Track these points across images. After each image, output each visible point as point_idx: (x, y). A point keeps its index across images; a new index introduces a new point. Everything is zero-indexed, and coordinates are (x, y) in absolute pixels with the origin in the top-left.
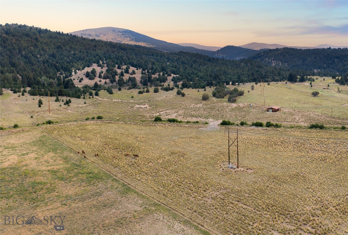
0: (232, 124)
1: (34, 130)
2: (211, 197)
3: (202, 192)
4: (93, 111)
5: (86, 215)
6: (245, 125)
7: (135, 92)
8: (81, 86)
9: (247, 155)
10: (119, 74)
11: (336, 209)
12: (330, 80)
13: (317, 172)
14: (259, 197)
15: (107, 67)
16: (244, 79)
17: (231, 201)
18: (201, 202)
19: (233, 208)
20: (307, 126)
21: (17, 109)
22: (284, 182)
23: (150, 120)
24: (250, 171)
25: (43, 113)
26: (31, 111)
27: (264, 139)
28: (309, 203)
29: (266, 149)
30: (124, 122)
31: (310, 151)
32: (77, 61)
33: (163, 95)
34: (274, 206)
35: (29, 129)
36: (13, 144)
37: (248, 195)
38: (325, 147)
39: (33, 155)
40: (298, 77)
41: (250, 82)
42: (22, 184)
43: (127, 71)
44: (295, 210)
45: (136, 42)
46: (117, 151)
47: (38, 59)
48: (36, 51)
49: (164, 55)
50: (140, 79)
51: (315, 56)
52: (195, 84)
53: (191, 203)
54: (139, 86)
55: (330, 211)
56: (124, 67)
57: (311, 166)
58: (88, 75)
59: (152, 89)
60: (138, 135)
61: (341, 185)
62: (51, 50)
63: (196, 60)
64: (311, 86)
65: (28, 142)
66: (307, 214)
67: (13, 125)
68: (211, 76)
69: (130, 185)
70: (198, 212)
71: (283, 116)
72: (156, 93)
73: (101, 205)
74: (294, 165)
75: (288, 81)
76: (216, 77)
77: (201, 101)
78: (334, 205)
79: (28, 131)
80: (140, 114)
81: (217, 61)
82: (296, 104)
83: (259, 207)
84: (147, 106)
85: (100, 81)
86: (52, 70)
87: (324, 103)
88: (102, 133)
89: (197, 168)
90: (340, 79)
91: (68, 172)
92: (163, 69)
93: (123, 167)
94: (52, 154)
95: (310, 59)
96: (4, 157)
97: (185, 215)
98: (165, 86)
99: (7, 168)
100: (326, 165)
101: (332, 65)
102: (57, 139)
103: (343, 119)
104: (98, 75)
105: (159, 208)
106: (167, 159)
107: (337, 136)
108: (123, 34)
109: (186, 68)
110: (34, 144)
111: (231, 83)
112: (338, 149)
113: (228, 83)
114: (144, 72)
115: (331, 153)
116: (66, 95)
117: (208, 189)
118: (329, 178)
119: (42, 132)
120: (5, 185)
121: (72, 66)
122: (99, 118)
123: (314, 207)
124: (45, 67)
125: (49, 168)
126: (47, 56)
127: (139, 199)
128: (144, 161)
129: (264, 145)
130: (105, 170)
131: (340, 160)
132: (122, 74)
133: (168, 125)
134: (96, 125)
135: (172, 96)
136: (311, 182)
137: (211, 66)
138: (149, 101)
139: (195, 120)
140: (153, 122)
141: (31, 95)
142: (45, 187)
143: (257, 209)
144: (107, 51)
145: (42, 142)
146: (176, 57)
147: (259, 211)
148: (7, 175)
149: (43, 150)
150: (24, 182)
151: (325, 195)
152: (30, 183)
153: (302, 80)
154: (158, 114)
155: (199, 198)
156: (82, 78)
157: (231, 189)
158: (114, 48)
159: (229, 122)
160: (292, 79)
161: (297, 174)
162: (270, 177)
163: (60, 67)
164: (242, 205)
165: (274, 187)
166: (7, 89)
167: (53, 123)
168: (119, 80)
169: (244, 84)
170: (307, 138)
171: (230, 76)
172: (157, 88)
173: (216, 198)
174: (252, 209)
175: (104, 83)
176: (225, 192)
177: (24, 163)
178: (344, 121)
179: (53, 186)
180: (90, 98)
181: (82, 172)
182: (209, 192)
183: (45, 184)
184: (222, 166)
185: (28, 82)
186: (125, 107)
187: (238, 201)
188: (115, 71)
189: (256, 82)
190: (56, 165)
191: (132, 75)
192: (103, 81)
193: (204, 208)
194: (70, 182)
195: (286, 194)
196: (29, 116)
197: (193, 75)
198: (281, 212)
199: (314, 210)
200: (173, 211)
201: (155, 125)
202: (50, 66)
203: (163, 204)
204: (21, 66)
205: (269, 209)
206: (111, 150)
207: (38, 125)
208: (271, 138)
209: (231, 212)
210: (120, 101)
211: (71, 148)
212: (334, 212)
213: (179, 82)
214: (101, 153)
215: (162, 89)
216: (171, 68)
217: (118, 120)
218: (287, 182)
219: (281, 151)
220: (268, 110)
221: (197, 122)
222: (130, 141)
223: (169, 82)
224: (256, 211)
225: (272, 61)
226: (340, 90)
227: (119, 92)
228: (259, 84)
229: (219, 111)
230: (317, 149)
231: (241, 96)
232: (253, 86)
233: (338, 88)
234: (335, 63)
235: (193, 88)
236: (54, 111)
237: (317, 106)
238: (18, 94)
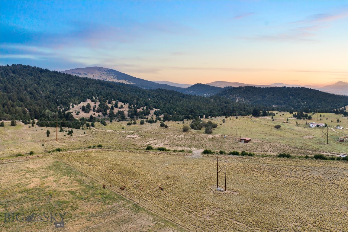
0: (212, 153)
1: (47, 157)
2: (209, 215)
3: (200, 210)
4: (93, 140)
5: (109, 229)
6: (224, 154)
7: (124, 124)
8: (78, 118)
9: (230, 180)
10: (110, 108)
11: (314, 226)
12: (288, 115)
13: (292, 195)
14: (248, 215)
15: (99, 102)
16: (215, 113)
17: (225, 218)
18: (202, 219)
19: (228, 224)
20: (276, 155)
21: (30, 138)
22: (266, 203)
23: (142, 148)
24: (236, 194)
25: (51, 142)
26: (41, 140)
27: (242, 166)
28: (290, 220)
29: (245, 175)
30: (121, 150)
31: (282, 177)
32: (74, 97)
33: (148, 127)
34: (262, 223)
35: (43, 156)
36: (33, 168)
37: (239, 214)
38: (295, 173)
39: (51, 178)
40: (261, 112)
41: (220, 116)
42: (50, 202)
43: (116, 106)
44: (280, 226)
45: (118, 80)
46: (121, 175)
47: (41, 95)
48: (39, 88)
49: (145, 92)
50: (127, 113)
51: (273, 93)
52: (175, 117)
53: (193, 220)
54: (127, 118)
55: (309, 228)
56: (114, 102)
57: (285, 189)
58: (83, 109)
59: (138, 121)
60: (135, 161)
61: (314, 206)
62: (51, 87)
63: (173, 96)
64: (273, 120)
65: (44, 166)
66: (291, 230)
67: (29, 152)
68: (187, 110)
69: (139, 204)
70: (200, 227)
71: (254, 146)
72: (142, 125)
73: (119, 221)
74: (271, 189)
75: (253, 115)
76: (192, 112)
77: (182, 132)
78: (311, 223)
79: (43, 157)
80: (133, 143)
81: (190, 97)
82: (263, 135)
83: (250, 224)
84: (136, 136)
85: (94, 114)
86: (53, 105)
87: (286, 135)
88: (105, 160)
89: (191, 190)
90: (297, 114)
91: (85, 193)
92: (146, 104)
93: (130, 189)
94: (67, 177)
95: (269, 96)
96: (28, 180)
97: (191, 230)
98: (149, 119)
99: (33, 189)
100: (298, 189)
101: (287, 101)
102: (68, 165)
103: (305, 149)
104: (92, 108)
105: (168, 223)
106: (164, 182)
107: (303, 164)
108: (108, 73)
109: (165, 104)
110: (50, 168)
111: (204, 116)
112: (305, 175)
113: (202, 117)
114: (130, 106)
115: (300, 178)
116: (68, 126)
117: (204, 208)
118: (302, 200)
119: (54, 158)
120: (35, 204)
121: (70, 101)
122: (100, 146)
123: (295, 224)
124: (48, 102)
125: (68, 189)
126: (48, 93)
127: (149, 216)
128: (146, 184)
129: (243, 171)
130: (115, 191)
131: (309, 185)
132: (112, 108)
133: (158, 153)
134: (98, 152)
135: (156, 128)
136: (289, 203)
137: (186, 102)
138: (138, 131)
139: (180, 148)
140: (145, 150)
141: (39, 126)
142: (69, 205)
143: (249, 225)
144: (98, 88)
145: (56, 167)
146: (155, 93)
147: (251, 227)
148: (35, 195)
149: (59, 174)
150: (51, 201)
151: (302, 214)
152: (56, 202)
153: (265, 115)
154: (148, 143)
155: (199, 215)
156: (79, 111)
157: (223, 208)
158: (103, 86)
159: (210, 151)
160: (256, 114)
161: (275, 196)
162: (253, 198)
163: (60, 101)
164: (236, 222)
165: (258, 207)
166: (18, 121)
167: (61, 150)
168: (110, 114)
169: (215, 118)
170: (278, 165)
171: (203, 111)
172: (143, 120)
173: (213, 216)
174: (245, 225)
175: (97, 116)
176: (219, 211)
177: (46, 185)
178: (306, 151)
179: (75, 204)
180: (87, 129)
181: (96, 193)
182: (206, 210)
183: (68, 203)
184: (211, 189)
185: (35, 114)
186: (119, 137)
187: (232, 219)
188: (107, 105)
189: (225, 116)
190: (74, 187)
191: (121, 109)
192: (97, 114)
193: (205, 224)
194: (89, 201)
195: (270, 213)
196: (40, 144)
197: (172, 110)
198: (269, 228)
199: (295, 226)
200: (181, 226)
201: (147, 153)
202: (51, 101)
203: (170, 220)
204: (28, 101)
205: (258, 225)
206: (116, 174)
207: (49, 152)
208: (247, 166)
209: (228, 227)
210: (113, 131)
211: (82, 172)
212: (312, 228)
213: (160, 115)
214: (108, 176)
215: (146, 121)
216: (153, 104)
217: (115, 148)
218: (269, 203)
219: (258, 176)
220: (241, 141)
221: (183, 151)
222: (130, 167)
223: (152, 115)
224: (249, 227)
225: (236, 98)
226: (298, 123)
227: (111, 124)
228: (229, 118)
229: (198, 141)
230: (288, 175)
231: (215, 128)
232: (223, 120)
233: (297, 122)
234: (290, 100)
235: (173, 121)
236: (60, 140)
237: (281, 137)
238: (29, 125)
